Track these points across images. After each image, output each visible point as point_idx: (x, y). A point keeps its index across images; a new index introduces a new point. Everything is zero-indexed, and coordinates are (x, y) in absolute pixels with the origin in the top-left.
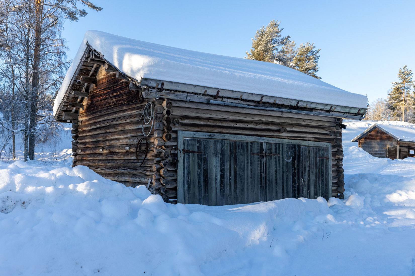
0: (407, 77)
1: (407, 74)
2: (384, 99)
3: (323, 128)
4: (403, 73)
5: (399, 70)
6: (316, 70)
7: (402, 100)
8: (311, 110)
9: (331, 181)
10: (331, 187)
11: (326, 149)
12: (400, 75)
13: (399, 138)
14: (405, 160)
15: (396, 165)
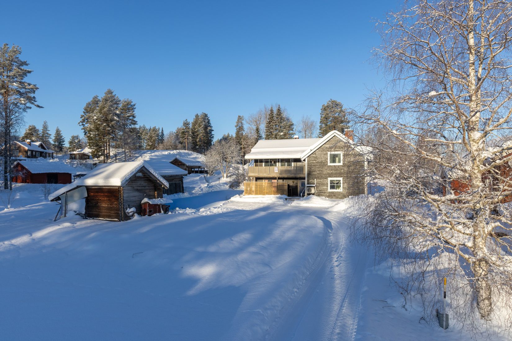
0: (188, 126)
1: (188, 124)
2: (173, 132)
3: (179, 178)
4: (185, 123)
5: (183, 122)
6: (134, 117)
7: (186, 139)
8: (178, 176)
9: (181, 189)
10: (182, 191)
11: (180, 183)
12: (184, 124)
13: (187, 164)
14: (191, 175)
15: (187, 178)
